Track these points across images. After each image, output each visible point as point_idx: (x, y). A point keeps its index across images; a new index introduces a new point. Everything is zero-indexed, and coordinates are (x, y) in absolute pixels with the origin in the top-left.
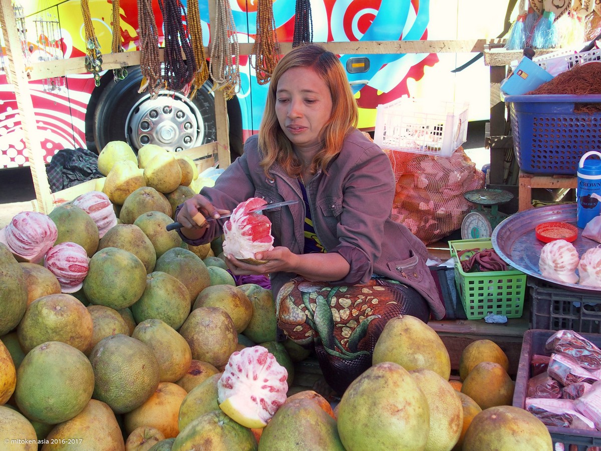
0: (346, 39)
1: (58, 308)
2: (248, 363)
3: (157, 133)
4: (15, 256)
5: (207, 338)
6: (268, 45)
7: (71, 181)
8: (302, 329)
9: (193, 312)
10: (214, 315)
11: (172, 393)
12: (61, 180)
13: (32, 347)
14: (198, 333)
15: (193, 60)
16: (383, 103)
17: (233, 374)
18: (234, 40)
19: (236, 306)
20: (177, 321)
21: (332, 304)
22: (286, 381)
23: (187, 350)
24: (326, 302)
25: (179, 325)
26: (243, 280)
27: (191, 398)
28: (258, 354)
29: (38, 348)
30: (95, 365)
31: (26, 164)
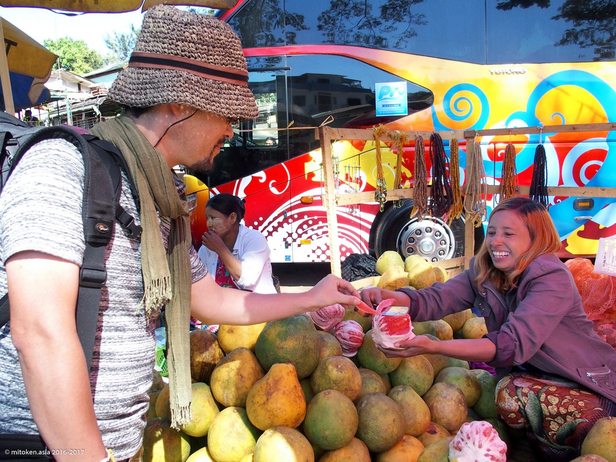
0: (574, 185)
1: (339, 366)
2: (475, 433)
3: (419, 246)
4: (315, 325)
5: (444, 407)
6: (510, 187)
7: (356, 276)
8: (515, 416)
9: (435, 385)
10: (451, 390)
11: (413, 445)
12: (350, 275)
13: (319, 392)
14: (437, 401)
15: (452, 196)
16: (604, 237)
17: (463, 440)
18: (483, 182)
19: (469, 386)
20: (422, 390)
21: (542, 399)
22: (505, 454)
23: (428, 414)
24: (536, 397)
25: (423, 393)
26: (476, 365)
27: (427, 452)
28: (484, 428)
29: (323, 393)
30: (360, 412)
31: (328, 261)
